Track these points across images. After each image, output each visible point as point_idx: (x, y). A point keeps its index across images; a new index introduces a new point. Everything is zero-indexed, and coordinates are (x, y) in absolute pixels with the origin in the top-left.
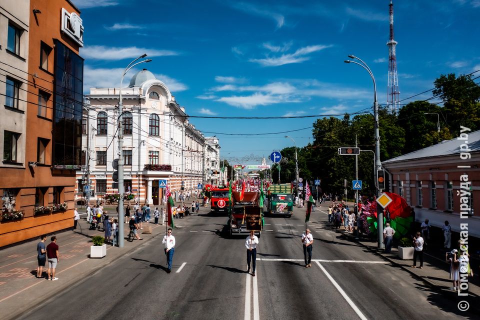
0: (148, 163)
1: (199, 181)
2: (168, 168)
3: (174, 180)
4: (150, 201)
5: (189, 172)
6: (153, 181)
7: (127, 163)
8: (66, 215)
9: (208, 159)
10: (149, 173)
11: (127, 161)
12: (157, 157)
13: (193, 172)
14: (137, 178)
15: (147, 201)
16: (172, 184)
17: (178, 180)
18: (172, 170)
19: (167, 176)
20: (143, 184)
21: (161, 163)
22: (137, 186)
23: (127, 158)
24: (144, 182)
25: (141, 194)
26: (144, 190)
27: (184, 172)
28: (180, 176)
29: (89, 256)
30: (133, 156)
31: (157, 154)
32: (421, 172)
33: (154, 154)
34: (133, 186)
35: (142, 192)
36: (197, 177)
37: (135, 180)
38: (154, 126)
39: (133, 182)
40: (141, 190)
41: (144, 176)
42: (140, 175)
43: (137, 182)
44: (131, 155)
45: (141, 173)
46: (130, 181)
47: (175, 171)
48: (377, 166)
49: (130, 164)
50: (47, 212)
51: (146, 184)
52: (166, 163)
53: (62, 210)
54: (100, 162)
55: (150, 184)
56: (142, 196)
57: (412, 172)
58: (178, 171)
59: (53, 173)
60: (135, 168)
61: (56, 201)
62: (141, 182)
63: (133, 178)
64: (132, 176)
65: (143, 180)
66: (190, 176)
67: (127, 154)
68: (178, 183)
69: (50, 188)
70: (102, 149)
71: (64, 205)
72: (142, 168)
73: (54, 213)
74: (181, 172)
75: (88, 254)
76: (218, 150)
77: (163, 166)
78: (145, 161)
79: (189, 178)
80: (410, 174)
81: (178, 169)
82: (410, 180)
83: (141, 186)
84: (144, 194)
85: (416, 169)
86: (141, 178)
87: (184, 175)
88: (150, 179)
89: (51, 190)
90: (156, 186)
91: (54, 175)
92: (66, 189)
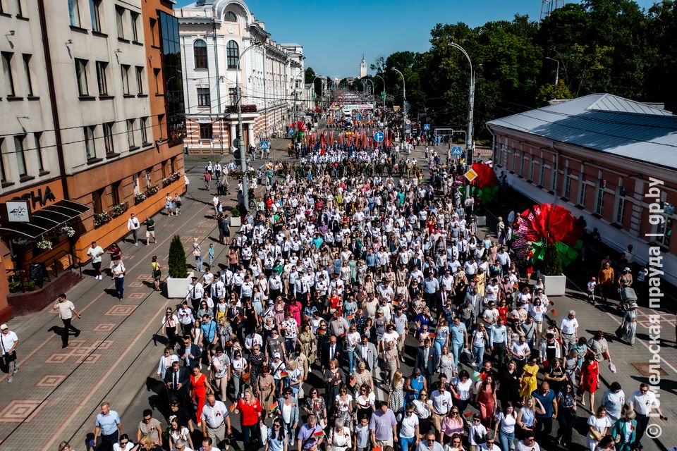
0: (229, 104)
1: (283, 112)
2: (252, 109)
3: (259, 120)
5: (273, 105)
6: (237, 126)
7: (204, 104)
10: (233, 116)
11: (204, 101)
14: (218, 122)
15: (231, 149)
18: (257, 110)
19: (252, 119)
20: (225, 129)
22: (219, 131)
23: (204, 97)
25: (224, 141)
26: (227, 136)
30: (211, 96)
32: (515, 141)
34: (213, 131)
35: (225, 138)
36: (280, 108)
37: (216, 125)
38: (233, 57)
39: (213, 127)
40: (223, 136)
41: (225, 119)
42: (221, 119)
43: (219, 127)
44: (209, 94)
45: (223, 117)
46: (210, 125)
49: (208, 104)
51: (228, 128)
52: (250, 103)
53: (178, 178)
55: (234, 129)
57: (509, 139)
58: (262, 108)
59: (169, 145)
61: (173, 171)
63: (213, 122)
69: (168, 160)
71: (178, 173)
73: (173, 182)
77: (247, 106)
81: (262, 105)
82: (508, 146)
83: (223, 131)
84: (227, 140)
86: (223, 122)
87: (267, 111)
88: (234, 123)
92: (177, 158)
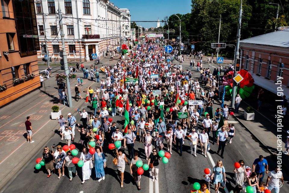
0: (85, 34)
1: (118, 40)
2: (97, 37)
3: (102, 43)
4: (88, 58)
5: (112, 36)
6: (89, 46)
7: (71, 34)
8: (35, 80)
9: (123, 25)
10: (86, 40)
11: (71, 32)
12: (90, 30)
13: (114, 36)
14: (78, 44)
15: (86, 58)
16: (101, 46)
17: (104, 43)
18: (100, 38)
19: (97, 42)
20: (82, 48)
21: (93, 34)
22: (79, 49)
23: (70, 30)
24: (83, 46)
25: (82, 54)
26: (83, 51)
27: (108, 36)
28: (106, 40)
29: (51, 118)
30: (74, 29)
31: (90, 27)
32: (263, 53)
33: (88, 27)
34: (76, 49)
35: (83, 52)
36: (116, 38)
37: (77, 45)
38: (86, 8)
39: (76, 46)
40: (81, 51)
41: (82, 42)
42: (80, 42)
43: (79, 46)
44: (73, 28)
45: (81, 41)
46: (74, 45)
47: (102, 37)
48: (236, 56)
49: (73, 34)
50: (21, 82)
51: (84, 47)
52: (96, 33)
53: (31, 78)
54: (53, 34)
55: (87, 48)
56: (83, 55)
57: (257, 52)
58: (104, 37)
59: (22, 55)
60: (76, 37)
61: (27, 72)
62: (81, 46)
63: (76, 44)
64: (75, 42)
65: (82, 45)
66: (112, 39)
67: (70, 27)
68: (104, 45)
69: (20, 66)
70: (54, 25)
71: (32, 75)
72: (81, 37)
73: (26, 81)
74: (106, 37)
75: (50, 115)
76: (129, 18)
77: (95, 35)
78: (83, 32)
79: (112, 40)
80: (255, 53)
81: (104, 35)
82: (255, 57)
83: (81, 49)
84: (84, 54)
85: (260, 51)
86: (81, 44)
87: (108, 39)
88: (87, 44)
89: (22, 67)
90: (91, 48)
91: (22, 57)
92: (32, 64)
